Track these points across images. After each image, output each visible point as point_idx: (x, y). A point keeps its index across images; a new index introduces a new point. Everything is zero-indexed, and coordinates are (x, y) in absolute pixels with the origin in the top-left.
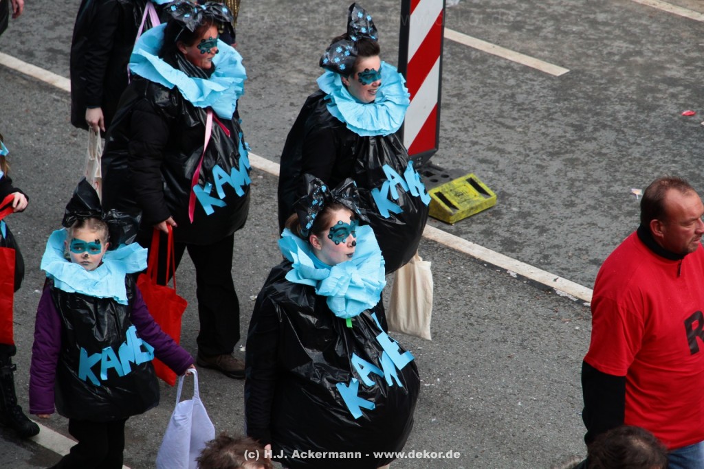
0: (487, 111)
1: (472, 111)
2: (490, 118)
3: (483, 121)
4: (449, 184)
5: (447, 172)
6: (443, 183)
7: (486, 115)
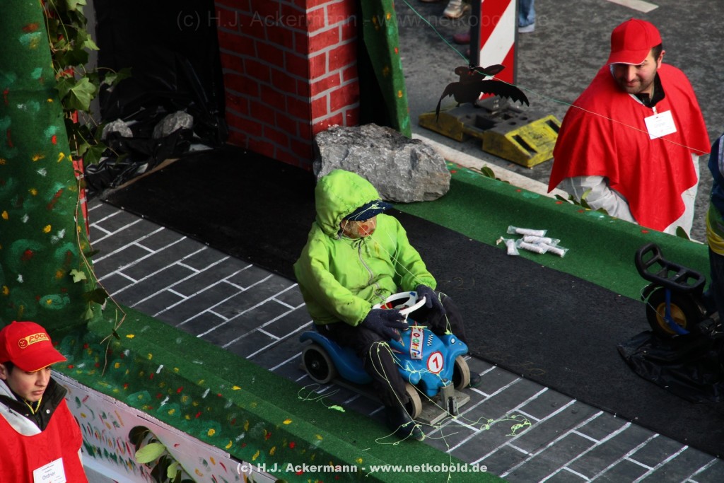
0: (571, 51)
1: (554, 50)
2: (574, 57)
3: (566, 61)
4: (528, 127)
5: (525, 115)
6: (521, 126)
7: (569, 54)
